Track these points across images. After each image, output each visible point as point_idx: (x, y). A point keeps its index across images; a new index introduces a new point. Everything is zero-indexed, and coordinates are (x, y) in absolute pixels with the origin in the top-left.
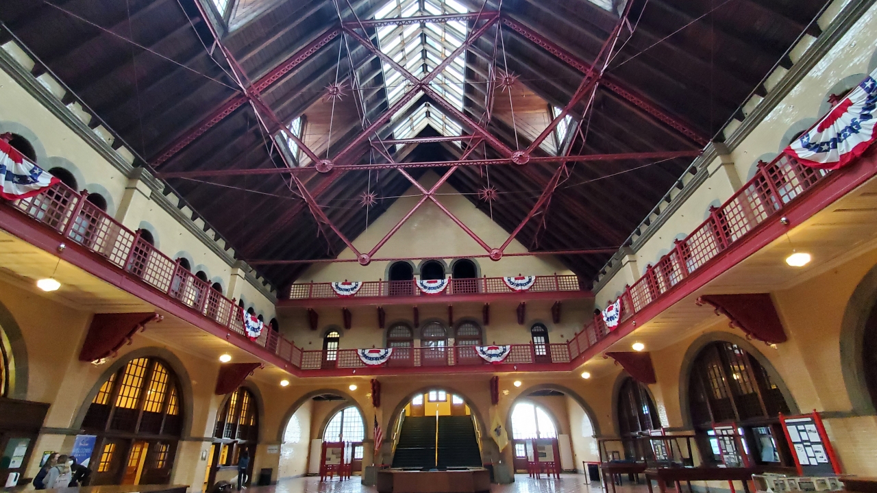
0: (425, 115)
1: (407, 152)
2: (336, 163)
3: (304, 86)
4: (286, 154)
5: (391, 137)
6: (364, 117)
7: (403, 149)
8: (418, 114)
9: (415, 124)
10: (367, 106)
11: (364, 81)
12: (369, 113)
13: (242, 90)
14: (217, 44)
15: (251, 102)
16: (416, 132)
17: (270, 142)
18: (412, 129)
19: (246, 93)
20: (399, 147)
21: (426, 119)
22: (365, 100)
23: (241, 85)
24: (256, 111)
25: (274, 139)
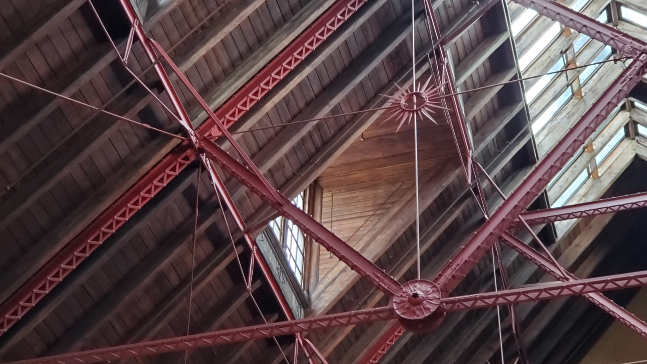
0: (622, 132)
1: (585, 241)
2: (444, 291)
3: (325, 103)
4: (281, 279)
5: (541, 204)
6: (470, 160)
7: (574, 233)
8: (606, 133)
9: (599, 159)
10: (476, 131)
11: (466, 68)
12: (482, 146)
13: (185, 133)
14: (136, 35)
15: (204, 158)
16: (607, 182)
17: (246, 256)
18: (593, 174)
19: (194, 139)
20: (562, 227)
21: (627, 142)
22: (471, 117)
23: (184, 122)
24: (215, 180)
25: (254, 243)
